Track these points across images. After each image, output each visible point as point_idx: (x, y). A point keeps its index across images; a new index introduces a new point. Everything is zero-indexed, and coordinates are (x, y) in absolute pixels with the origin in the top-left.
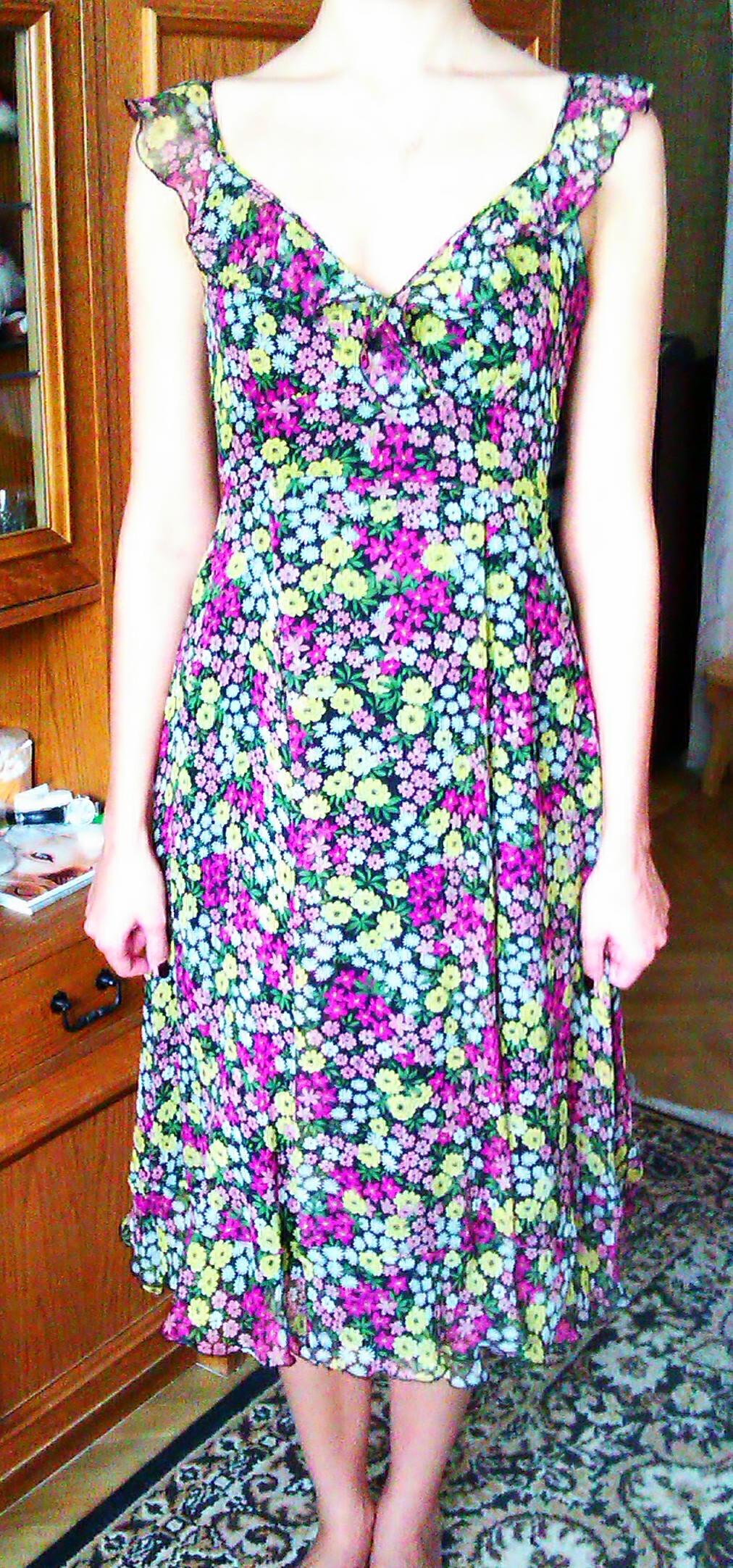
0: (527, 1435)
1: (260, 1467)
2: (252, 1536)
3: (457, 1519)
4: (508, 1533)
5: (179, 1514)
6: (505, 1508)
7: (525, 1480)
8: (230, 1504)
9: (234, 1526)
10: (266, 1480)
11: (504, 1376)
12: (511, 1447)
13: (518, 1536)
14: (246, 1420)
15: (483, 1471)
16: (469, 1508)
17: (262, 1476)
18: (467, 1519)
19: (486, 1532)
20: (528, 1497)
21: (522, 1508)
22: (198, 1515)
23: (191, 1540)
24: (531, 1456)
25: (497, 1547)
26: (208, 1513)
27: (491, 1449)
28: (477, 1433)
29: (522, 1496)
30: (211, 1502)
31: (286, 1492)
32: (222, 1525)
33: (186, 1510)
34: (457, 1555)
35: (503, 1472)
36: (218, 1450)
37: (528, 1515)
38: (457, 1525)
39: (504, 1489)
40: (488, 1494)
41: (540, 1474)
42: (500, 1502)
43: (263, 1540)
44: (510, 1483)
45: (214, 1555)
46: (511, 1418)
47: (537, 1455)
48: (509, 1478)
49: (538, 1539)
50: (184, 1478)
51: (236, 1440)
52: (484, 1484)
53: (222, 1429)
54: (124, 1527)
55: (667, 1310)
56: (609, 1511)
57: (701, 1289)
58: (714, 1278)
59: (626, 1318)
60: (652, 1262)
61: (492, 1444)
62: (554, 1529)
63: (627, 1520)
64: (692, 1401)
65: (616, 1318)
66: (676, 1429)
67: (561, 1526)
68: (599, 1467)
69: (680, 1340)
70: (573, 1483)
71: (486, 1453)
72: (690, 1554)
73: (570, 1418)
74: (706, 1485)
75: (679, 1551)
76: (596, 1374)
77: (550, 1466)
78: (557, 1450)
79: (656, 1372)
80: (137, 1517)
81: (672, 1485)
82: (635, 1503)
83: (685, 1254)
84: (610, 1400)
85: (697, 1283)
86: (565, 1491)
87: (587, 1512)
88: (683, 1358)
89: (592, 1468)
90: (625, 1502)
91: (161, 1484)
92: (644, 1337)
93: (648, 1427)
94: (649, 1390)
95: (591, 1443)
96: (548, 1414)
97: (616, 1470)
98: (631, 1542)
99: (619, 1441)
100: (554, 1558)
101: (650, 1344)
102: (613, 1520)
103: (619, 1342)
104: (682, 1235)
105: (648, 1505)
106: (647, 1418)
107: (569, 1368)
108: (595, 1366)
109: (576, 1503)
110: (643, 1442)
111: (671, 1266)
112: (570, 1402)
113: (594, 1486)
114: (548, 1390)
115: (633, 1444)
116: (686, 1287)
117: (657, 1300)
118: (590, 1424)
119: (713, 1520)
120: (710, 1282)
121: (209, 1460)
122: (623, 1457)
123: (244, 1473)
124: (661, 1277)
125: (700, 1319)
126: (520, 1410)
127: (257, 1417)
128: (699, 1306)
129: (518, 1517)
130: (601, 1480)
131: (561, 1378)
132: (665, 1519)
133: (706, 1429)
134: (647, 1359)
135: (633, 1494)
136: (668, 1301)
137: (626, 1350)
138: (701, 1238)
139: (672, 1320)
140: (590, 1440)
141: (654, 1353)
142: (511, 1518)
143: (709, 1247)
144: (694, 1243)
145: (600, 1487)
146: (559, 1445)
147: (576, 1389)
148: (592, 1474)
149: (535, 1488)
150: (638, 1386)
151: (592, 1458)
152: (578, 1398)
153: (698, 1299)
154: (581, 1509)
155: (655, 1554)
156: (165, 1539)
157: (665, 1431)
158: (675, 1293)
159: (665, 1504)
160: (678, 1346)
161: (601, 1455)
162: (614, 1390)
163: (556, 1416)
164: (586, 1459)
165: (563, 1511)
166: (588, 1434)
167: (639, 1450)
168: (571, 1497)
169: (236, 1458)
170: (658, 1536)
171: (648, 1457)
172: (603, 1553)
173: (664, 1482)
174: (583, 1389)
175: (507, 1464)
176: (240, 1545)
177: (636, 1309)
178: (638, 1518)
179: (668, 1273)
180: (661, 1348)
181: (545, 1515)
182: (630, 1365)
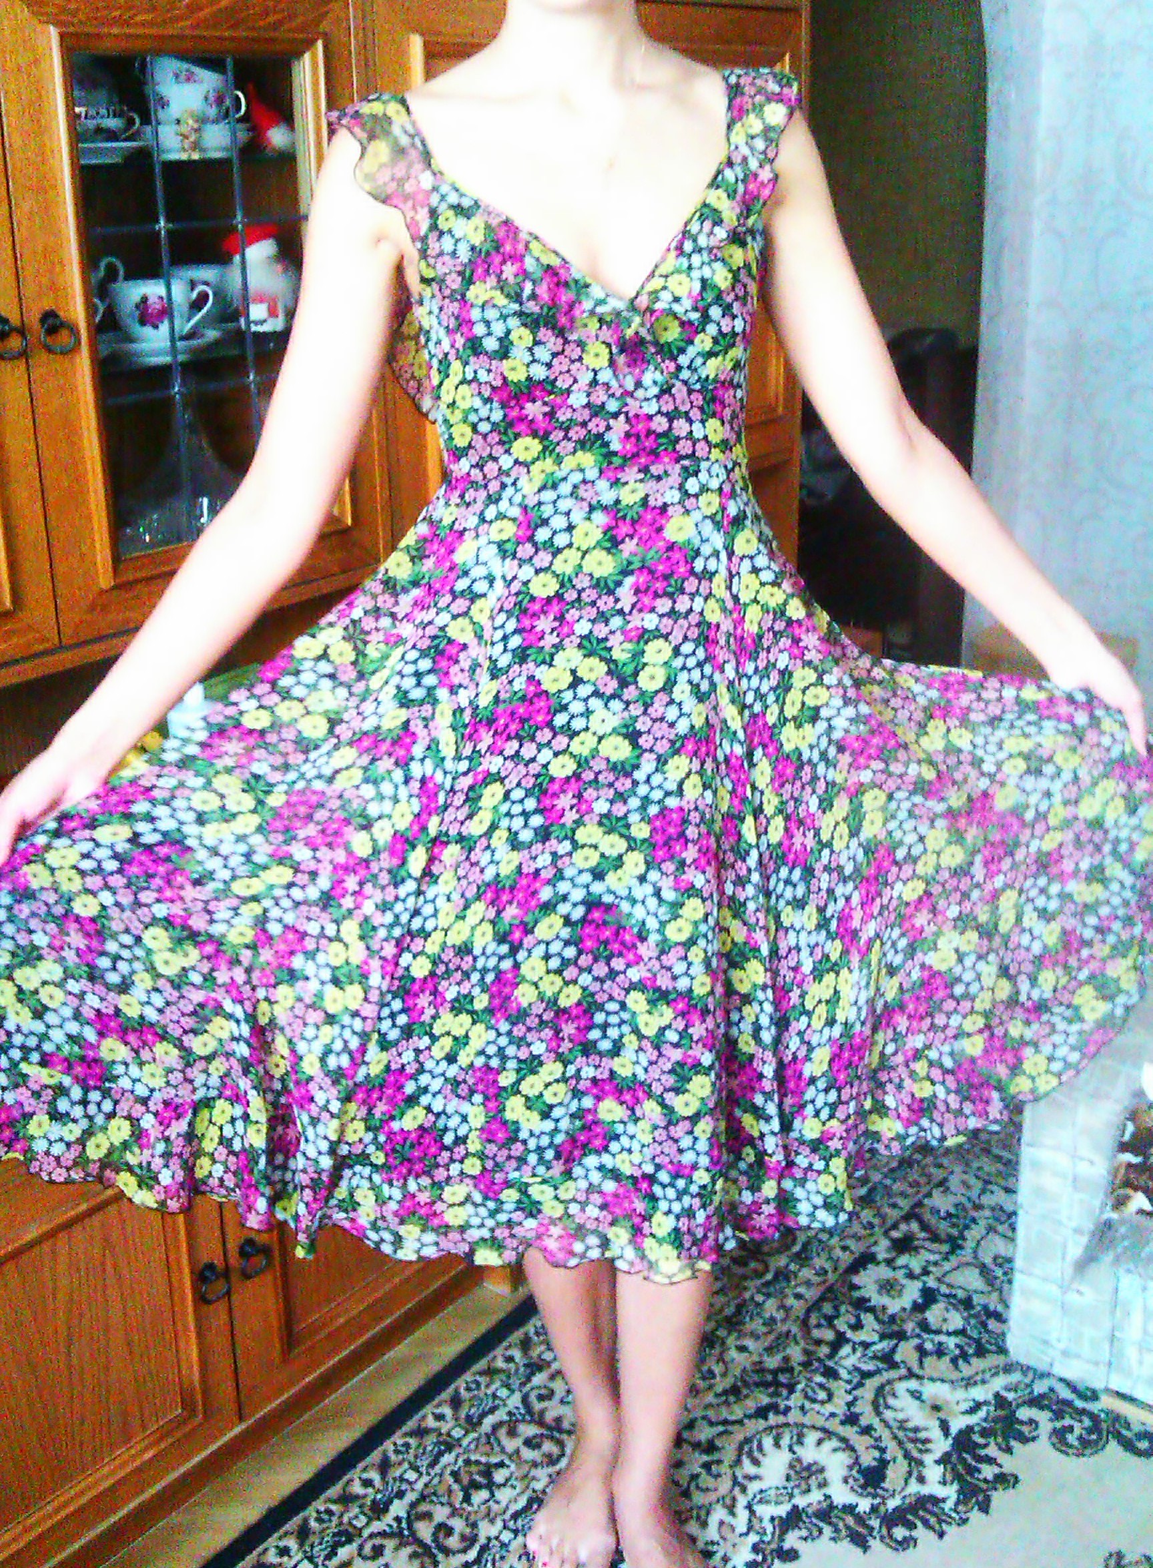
0: (789, 1351)
1: (539, 1379)
2: (528, 1443)
3: (721, 1428)
4: (768, 1442)
5: (462, 1422)
6: (766, 1419)
7: (785, 1393)
8: (510, 1413)
9: (512, 1433)
10: (543, 1391)
11: (768, 1295)
12: (772, 1362)
13: (777, 1445)
14: (526, 1334)
15: (746, 1384)
16: (733, 1418)
17: (539, 1387)
18: (730, 1428)
19: (747, 1440)
20: (788, 1409)
21: (781, 1419)
22: (480, 1423)
23: (473, 1446)
24: (791, 1370)
25: (756, 1454)
26: (489, 1421)
27: (755, 1364)
28: (742, 1349)
29: (782, 1407)
30: (493, 1410)
31: (562, 1402)
32: (502, 1432)
33: (469, 1418)
34: (719, 1462)
35: (765, 1385)
36: (500, 1363)
37: (787, 1425)
38: (721, 1434)
39: (766, 1400)
40: (751, 1405)
41: (799, 1387)
42: (762, 1413)
43: (539, 1446)
44: (771, 1395)
45: (494, 1460)
46: (772, 1337)
47: (798, 1369)
48: (772, 1389)
49: (796, 1448)
50: (468, 1389)
51: (517, 1354)
52: (746, 1396)
53: (505, 1344)
54: (411, 1434)
55: (923, 1235)
56: (863, 1422)
57: (958, 1217)
58: (969, 1205)
59: (884, 1243)
60: (911, 1191)
61: (756, 1358)
62: (811, 1437)
63: (881, 1430)
64: (945, 1320)
65: (876, 1243)
66: (928, 1346)
67: (819, 1435)
68: (855, 1381)
69: (936, 1264)
70: (830, 1396)
71: (749, 1368)
72: (938, 1462)
73: (829, 1335)
74: (956, 1399)
75: (929, 1459)
76: (856, 1294)
77: (810, 1380)
78: (816, 1364)
79: (912, 1292)
80: (424, 1425)
81: (924, 1397)
82: (888, 1415)
83: (942, 1183)
84: (868, 1319)
85: (953, 1211)
86: (823, 1403)
87: (843, 1423)
88: (939, 1280)
89: (849, 1382)
90: (878, 1413)
91: (446, 1395)
92: (902, 1260)
93: (902, 1344)
94: (904, 1309)
95: (848, 1359)
96: (809, 1333)
97: (872, 1384)
98: (883, 1450)
99: (875, 1357)
100: (809, 1466)
101: (906, 1267)
102: (867, 1430)
103: (878, 1263)
104: (940, 1166)
105: (901, 1416)
106: (901, 1336)
107: (830, 1289)
108: (857, 1287)
109: (833, 1415)
110: (898, 1357)
111: (929, 1195)
112: (830, 1320)
113: (850, 1398)
114: (808, 1311)
115: (888, 1360)
116: (942, 1214)
117: (915, 1226)
118: (848, 1341)
119: (961, 1432)
120: (964, 1209)
121: (490, 1372)
122: (878, 1371)
123: (523, 1384)
124: (919, 1204)
125: (955, 1245)
126: (782, 1328)
127: (537, 1334)
128: (954, 1232)
129: (778, 1426)
130: (857, 1393)
131: (822, 1299)
132: (916, 1430)
133: (957, 1346)
134: (904, 1281)
135: (888, 1407)
136: (924, 1226)
137: (884, 1272)
138: (958, 1169)
139: (927, 1244)
140: (848, 1356)
141: (911, 1276)
142: (771, 1428)
143: (965, 1177)
144: (952, 1172)
145: (856, 1399)
146: (819, 1360)
147: (836, 1308)
148: (849, 1387)
149: (796, 1400)
150: (894, 1306)
151: (849, 1373)
152: (837, 1317)
153: (954, 1225)
154: (837, 1420)
155: (905, 1463)
156: (449, 1445)
157: (920, 1349)
158: (932, 1220)
159: (916, 1415)
160: (931, 1268)
161: (857, 1369)
162: (872, 1310)
163: (816, 1333)
164: (844, 1374)
165: (820, 1422)
166: (846, 1350)
167: (893, 1365)
168: (828, 1408)
169: (517, 1370)
170: (910, 1446)
171: (903, 1371)
172: (857, 1462)
173: (916, 1395)
174: (843, 1308)
175: (769, 1378)
176: (518, 1451)
177: (895, 1234)
178: (890, 1427)
179: (926, 1201)
180: (917, 1271)
181: (803, 1425)
182: (888, 1287)
